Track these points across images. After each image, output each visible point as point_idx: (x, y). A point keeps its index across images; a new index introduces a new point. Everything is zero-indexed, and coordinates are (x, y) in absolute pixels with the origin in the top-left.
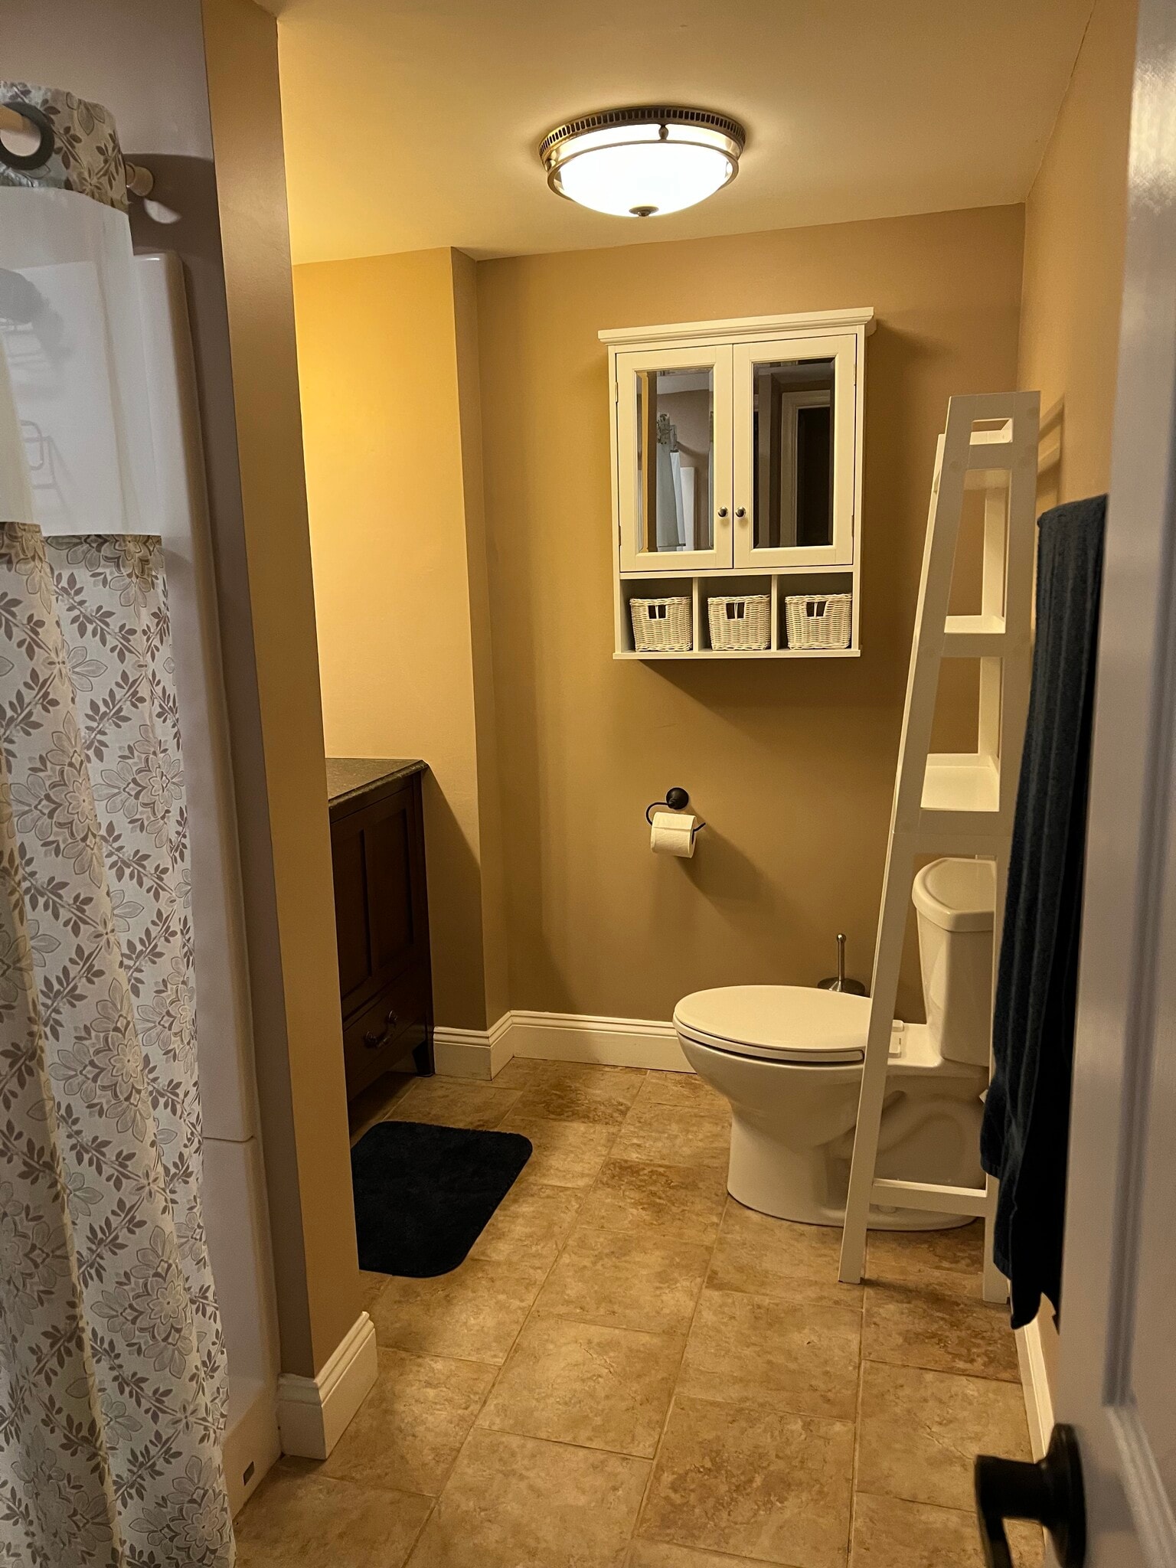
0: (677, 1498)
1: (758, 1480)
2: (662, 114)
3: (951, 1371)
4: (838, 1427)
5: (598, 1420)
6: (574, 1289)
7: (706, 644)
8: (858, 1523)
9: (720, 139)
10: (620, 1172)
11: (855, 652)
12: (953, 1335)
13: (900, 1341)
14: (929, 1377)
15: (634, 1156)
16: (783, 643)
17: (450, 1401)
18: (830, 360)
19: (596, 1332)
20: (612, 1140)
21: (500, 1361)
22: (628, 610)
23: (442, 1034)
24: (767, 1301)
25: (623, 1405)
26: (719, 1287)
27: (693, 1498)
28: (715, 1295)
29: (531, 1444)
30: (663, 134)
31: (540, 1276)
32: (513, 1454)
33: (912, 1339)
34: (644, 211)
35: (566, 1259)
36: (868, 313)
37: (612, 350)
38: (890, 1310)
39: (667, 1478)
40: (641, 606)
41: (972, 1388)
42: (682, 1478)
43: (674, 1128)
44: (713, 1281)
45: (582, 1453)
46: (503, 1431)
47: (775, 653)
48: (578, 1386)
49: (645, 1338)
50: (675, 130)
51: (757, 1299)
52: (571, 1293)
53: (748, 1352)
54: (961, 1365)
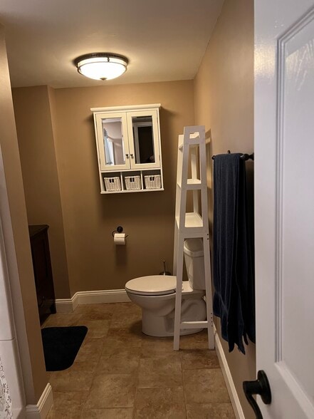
0: (142, 416)
1: (162, 407)
2: (108, 55)
3: (205, 368)
4: (179, 388)
5: (117, 400)
6: (106, 365)
7: (125, 189)
8: (188, 412)
9: (122, 62)
10: (113, 332)
11: (163, 189)
12: (203, 359)
13: (191, 363)
14: (199, 371)
15: (116, 327)
16: (145, 188)
17: (75, 403)
18: (151, 116)
19: (113, 376)
20: (109, 324)
21: (88, 389)
22: (104, 180)
23: (58, 301)
24: (157, 359)
25: (124, 394)
26: (144, 357)
27: (146, 415)
28: (143, 360)
29: (100, 410)
30: (109, 61)
31: (95, 363)
32: (95, 414)
33: (194, 362)
34: (103, 79)
35: (102, 358)
36: (159, 105)
37: (94, 113)
38: (187, 355)
39: (138, 411)
40: (107, 179)
41: (209, 371)
42: (142, 410)
43: (126, 318)
44: (142, 356)
45: (114, 410)
46: (92, 408)
47: (143, 190)
48: (111, 392)
49: (126, 375)
50: (111, 59)
51: (154, 359)
52: (105, 366)
53: (154, 373)
54: (206, 366)
